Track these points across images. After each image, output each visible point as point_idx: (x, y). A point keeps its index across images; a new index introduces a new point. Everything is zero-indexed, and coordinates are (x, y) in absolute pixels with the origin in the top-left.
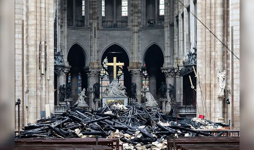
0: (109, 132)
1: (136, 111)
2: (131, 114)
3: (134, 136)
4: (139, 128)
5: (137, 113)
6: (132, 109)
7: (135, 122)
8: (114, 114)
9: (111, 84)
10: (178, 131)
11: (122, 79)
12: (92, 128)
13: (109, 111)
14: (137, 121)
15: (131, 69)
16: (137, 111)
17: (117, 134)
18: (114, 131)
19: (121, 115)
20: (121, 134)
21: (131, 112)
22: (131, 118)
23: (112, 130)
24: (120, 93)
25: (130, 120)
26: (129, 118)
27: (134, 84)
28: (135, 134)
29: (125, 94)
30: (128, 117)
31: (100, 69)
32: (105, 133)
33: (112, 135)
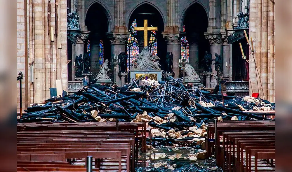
0: (135, 114)
1: (170, 88)
2: (164, 91)
3: (166, 119)
4: (173, 109)
5: (172, 91)
6: (165, 86)
7: (170, 101)
8: (143, 92)
9: (141, 53)
10: (222, 113)
11: (156, 47)
12: (113, 109)
13: (137, 88)
14: (172, 100)
15: (166, 35)
16: (172, 89)
17: (145, 117)
18: (141, 113)
19: (152, 93)
20: (149, 116)
21: (164, 89)
22: (164, 96)
23: (139, 112)
24: (152, 66)
25: (163, 100)
26: (162, 97)
27: (170, 53)
28: (168, 117)
29: (159, 66)
30: (161, 95)
31: (127, 35)
32: (129, 116)
33: (138, 118)
